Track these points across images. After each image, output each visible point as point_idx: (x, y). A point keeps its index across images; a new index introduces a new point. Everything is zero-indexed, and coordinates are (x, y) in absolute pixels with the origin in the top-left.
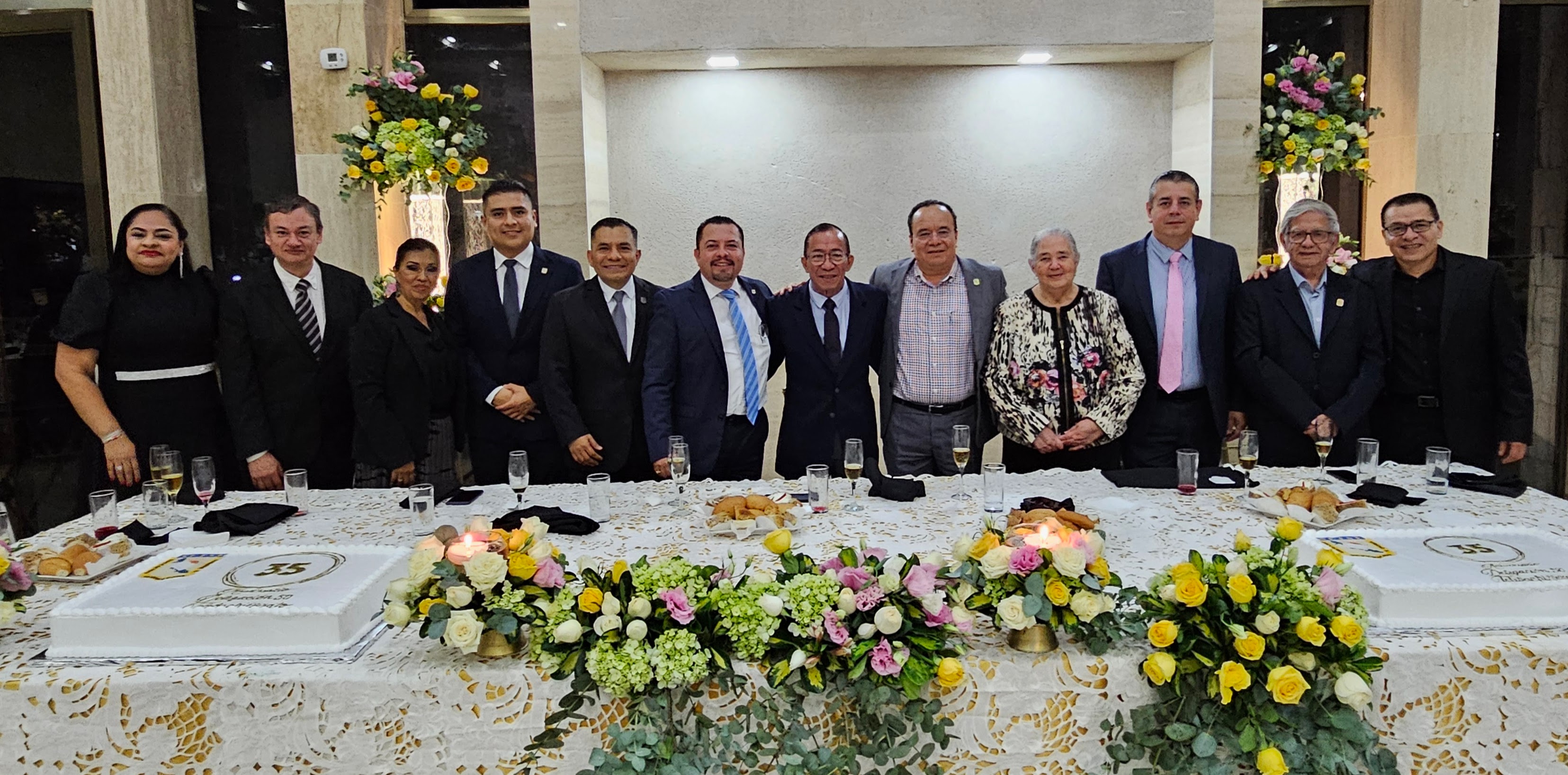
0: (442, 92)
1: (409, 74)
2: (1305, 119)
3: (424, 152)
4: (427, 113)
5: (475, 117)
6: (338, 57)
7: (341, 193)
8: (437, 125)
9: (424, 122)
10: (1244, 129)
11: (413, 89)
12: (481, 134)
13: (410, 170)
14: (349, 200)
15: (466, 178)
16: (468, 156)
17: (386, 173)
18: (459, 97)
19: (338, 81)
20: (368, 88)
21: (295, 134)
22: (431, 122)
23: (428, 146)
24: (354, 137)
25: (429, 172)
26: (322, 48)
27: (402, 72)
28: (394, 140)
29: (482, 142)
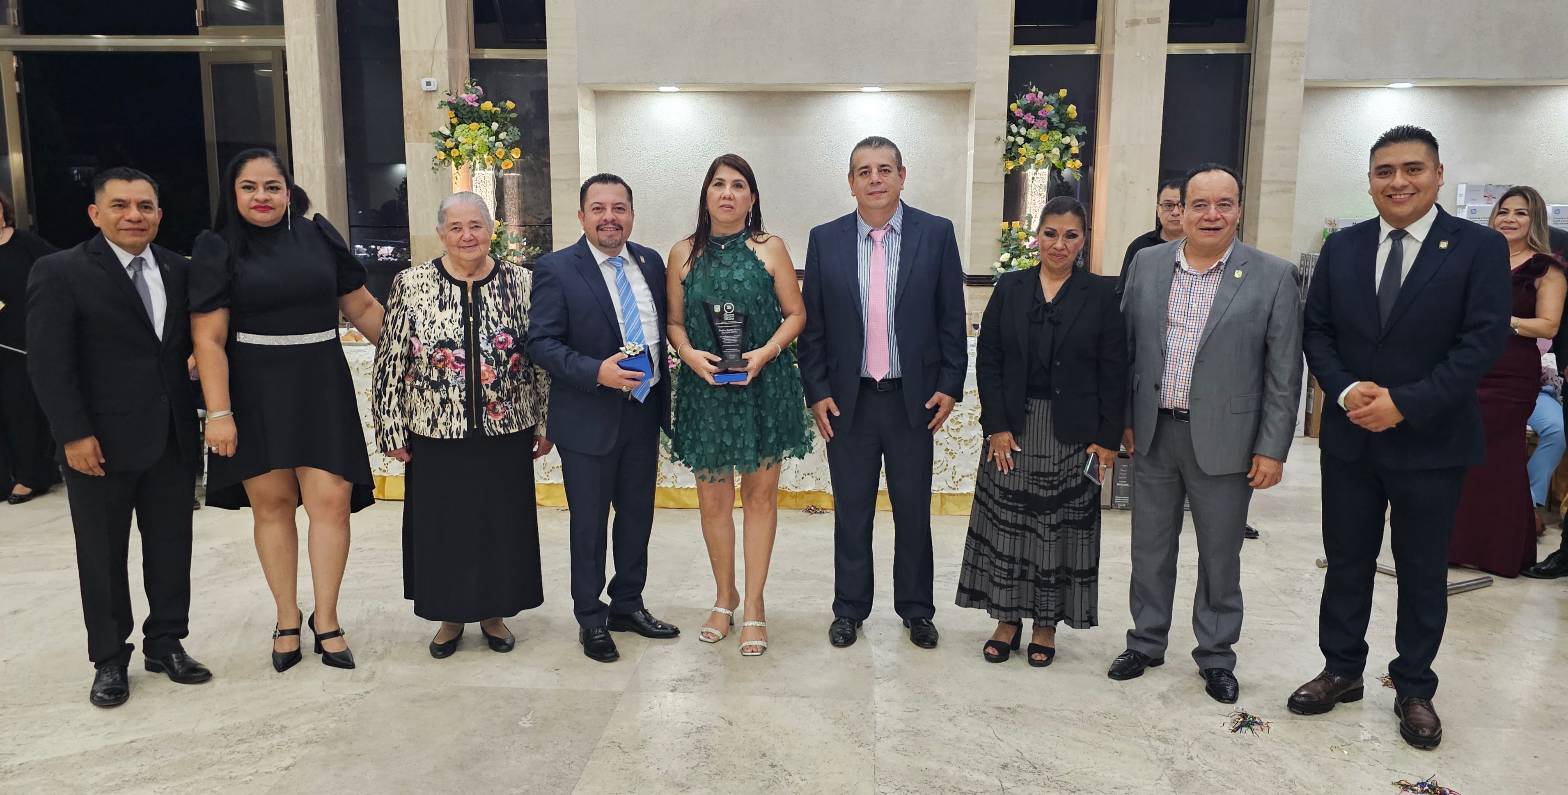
0: (493, 106)
1: (474, 95)
2: (1033, 134)
3: (483, 144)
4: (484, 119)
5: (514, 122)
6: (432, 84)
7: (433, 168)
8: (490, 127)
9: (483, 125)
10: (995, 140)
11: (476, 105)
12: (516, 133)
13: (474, 155)
14: (438, 172)
15: (507, 161)
16: (509, 147)
17: (460, 156)
18: (504, 110)
19: (431, 99)
20: (449, 103)
21: (405, 130)
22: (487, 125)
23: (485, 140)
24: (441, 134)
25: (485, 156)
26: (422, 78)
27: (470, 94)
28: (465, 136)
29: (517, 138)
